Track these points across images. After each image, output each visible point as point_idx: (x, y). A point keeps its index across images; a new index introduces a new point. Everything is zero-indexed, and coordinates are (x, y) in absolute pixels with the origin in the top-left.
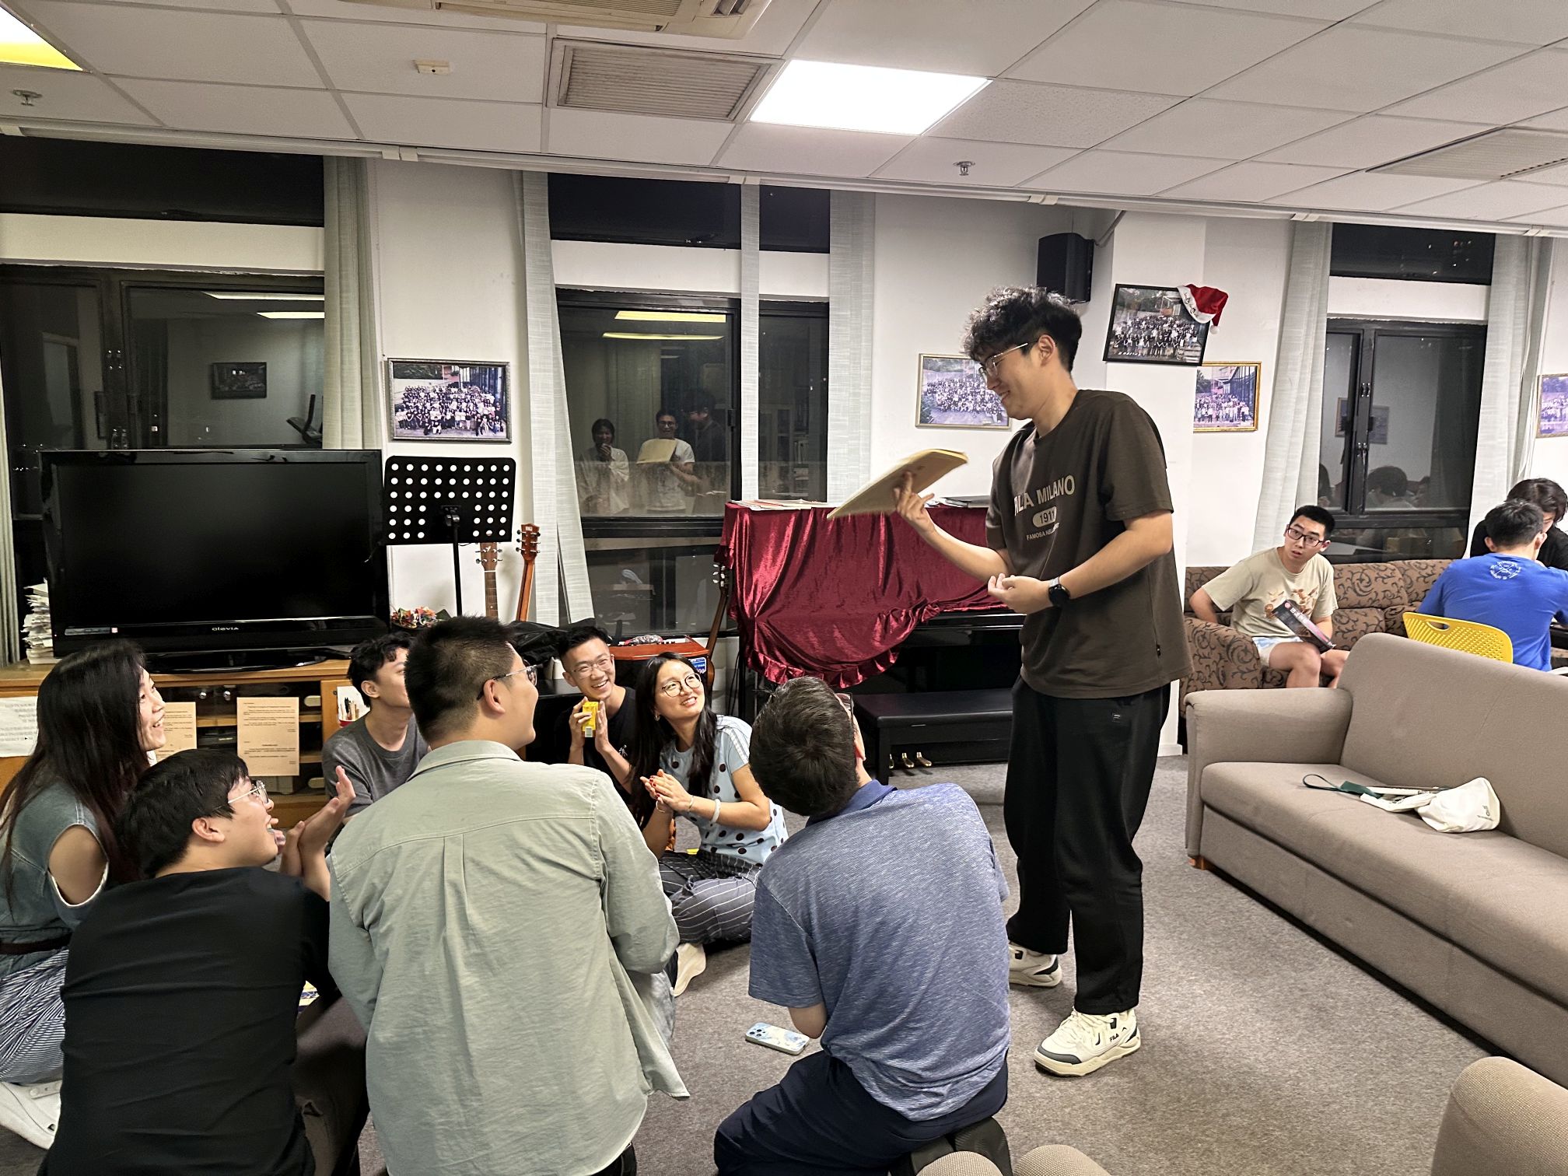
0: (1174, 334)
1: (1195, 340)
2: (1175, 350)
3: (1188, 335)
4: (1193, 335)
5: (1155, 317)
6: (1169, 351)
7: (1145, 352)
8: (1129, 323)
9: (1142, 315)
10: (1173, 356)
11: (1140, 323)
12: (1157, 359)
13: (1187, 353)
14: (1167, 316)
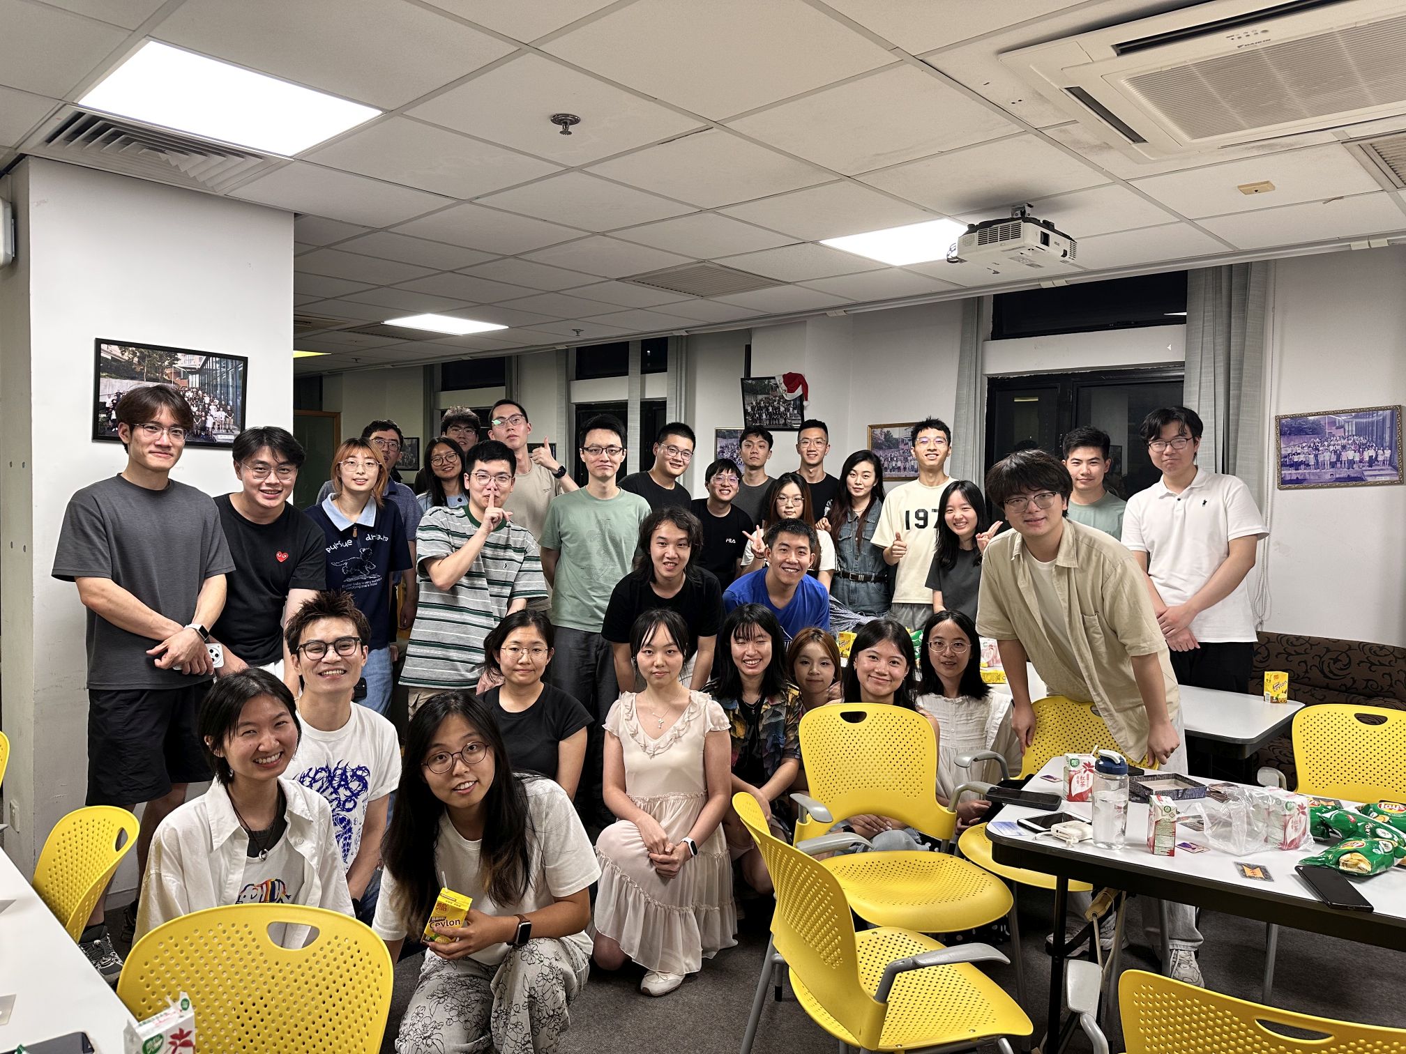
0: (782, 409)
1: (796, 412)
2: (785, 419)
3: (791, 409)
4: (794, 409)
5: (768, 398)
6: (782, 421)
7: (768, 422)
8: (754, 403)
9: (760, 397)
10: (785, 424)
11: (760, 403)
12: (776, 427)
13: (793, 422)
14: (775, 397)
